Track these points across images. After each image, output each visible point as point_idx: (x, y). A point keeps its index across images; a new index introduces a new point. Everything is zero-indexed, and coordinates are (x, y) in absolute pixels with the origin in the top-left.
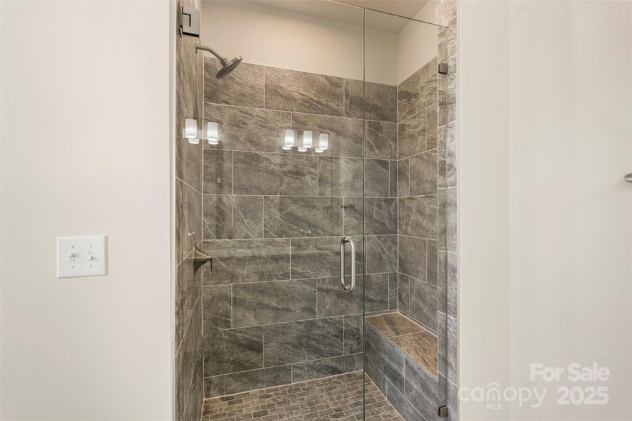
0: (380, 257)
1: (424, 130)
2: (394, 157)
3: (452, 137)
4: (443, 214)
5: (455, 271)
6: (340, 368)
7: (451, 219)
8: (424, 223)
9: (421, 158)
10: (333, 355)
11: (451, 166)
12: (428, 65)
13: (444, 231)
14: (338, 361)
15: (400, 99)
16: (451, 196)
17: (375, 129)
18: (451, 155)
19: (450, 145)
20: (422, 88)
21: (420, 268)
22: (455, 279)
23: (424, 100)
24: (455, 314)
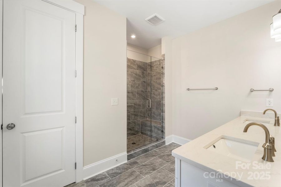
0: (144, 105)
1: (155, 75)
2: (147, 80)
3: (164, 80)
4: (162, 94)
5: (164, 105)
6: (136, 133)
7: (164, 95)
8: (155, 97)
9: (154, 81)
10: (134, 130)
11: (164, 86)
12: (156, 61)
13: (162, 98)
14: (135, 132)
15: (148, 66)
16: (163, 91)
17: (143, 73)
18: (164, 84)
19: (164, 82)
20: (155, 65)
21: (154, 107)
22: (164, 106)
23: (155, 68)
24: (165, 113)
